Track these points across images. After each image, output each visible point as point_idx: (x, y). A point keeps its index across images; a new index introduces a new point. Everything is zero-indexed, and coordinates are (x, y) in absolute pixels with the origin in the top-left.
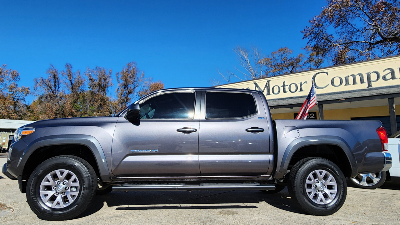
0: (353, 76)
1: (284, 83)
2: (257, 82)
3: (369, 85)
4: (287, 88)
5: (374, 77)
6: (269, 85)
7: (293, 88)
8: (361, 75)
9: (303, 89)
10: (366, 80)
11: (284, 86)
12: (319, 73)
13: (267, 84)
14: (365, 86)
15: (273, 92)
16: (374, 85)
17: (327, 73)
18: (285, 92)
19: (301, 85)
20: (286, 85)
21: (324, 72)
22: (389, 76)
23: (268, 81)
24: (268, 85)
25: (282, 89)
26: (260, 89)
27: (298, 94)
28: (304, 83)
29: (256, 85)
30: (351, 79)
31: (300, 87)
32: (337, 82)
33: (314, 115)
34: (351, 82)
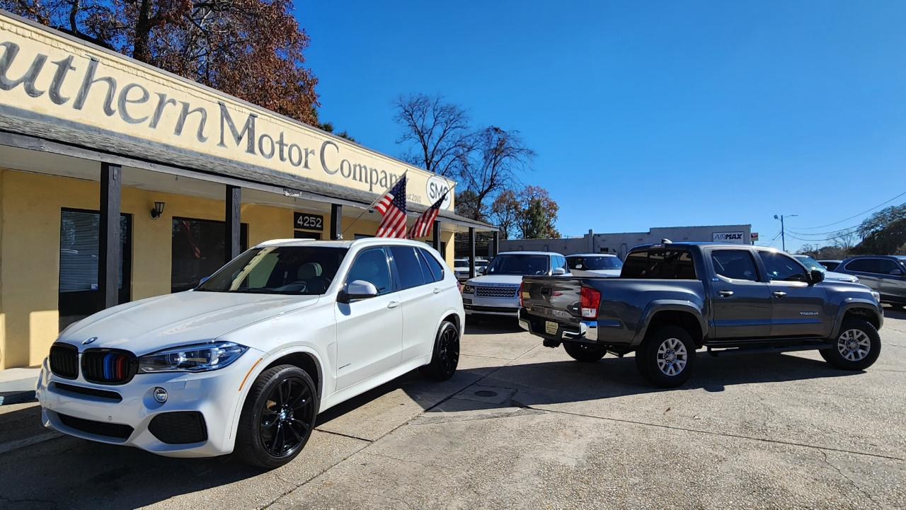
0: (360, 167)
1: (282, 136)
2: (226, 104)
3: (371, 189)
4: (286, 152)
5: (374, 177)
6: (253, 126)
7: (295, 155)
8: (365, 167)
9: (309, 164)
10: (369, 179)
11: (282, 143)
12: (327, 142)
13: (248, 120)
14: (368, 187)
15: (261, 150)
16: (375, 189)
17: (337, 148)
18: (281, 157)
19: (306, 154)
20: (285, 142)
21: (335, 145)
22: (384, 182)
23: (253, 116)
24: (250, 126)
25: (277, 148)
26: (232, 127)
27: (300, 171)
28: (311, 152)
29: (225, 115)
30: (358, 171)
31: (305, 158)
32: (346, 169)
33: (321, 221)
34: (358, 175)
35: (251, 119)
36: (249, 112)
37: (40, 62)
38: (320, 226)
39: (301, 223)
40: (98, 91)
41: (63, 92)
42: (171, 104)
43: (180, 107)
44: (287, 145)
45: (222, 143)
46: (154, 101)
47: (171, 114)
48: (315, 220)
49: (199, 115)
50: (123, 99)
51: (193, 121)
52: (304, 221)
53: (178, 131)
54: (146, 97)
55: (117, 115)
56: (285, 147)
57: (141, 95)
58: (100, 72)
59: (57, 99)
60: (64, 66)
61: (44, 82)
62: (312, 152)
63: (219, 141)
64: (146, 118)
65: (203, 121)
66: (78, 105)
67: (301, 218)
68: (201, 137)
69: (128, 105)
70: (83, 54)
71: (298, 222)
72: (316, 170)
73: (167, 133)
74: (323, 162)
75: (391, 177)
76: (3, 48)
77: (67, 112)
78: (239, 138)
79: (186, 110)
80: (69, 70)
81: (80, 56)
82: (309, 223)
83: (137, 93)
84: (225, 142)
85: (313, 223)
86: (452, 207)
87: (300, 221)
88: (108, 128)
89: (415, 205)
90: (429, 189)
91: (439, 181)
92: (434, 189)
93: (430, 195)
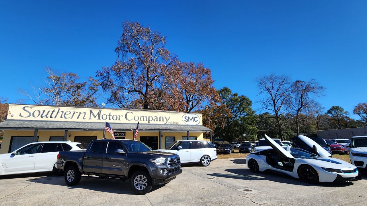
0: (143, 117)
1: (110, 114)
2: (92, 110)
3: (149, 122)
4: (111, 117)
5: (151, 119)
6: (100, 113)
7: (115, 118)
8: (146, 117)
9: (120, 119)
10: (148, 120)
11: (110, 115)
12: (128, 112)
13: (99, 112)
14: (147, 122)
15: (102, 118)
16: (151, 122)
17: (133, 113)
18: (110, 119)
19: (119, 117)
20: (111, 115)
22: (156, 120)
23: (100, 111)
24: (99, 113)
25: (108, 117)
26: (93, 115)
27: (117, 121)
29: (91, 112)
30: (142, 118)
31: (119, 118)
32: (136, 118)
33: (124, 134)
34: (142, 119)
36: (99, 110)
37: (49, 112)
39: (116, 135)
40: (60, 114)
41: (52, 116)
43: (79, 113)
45: (90, 119)
46: (72, 113)
47: (76, 115)
50: (65, 114)
51: (82, 115)
52: (117, 134)
53: (78, 118)
54: (70, 113)
55: (63, 118)
57: (69, 113)
58: (60, 110)
60: (53, 111)
61: (49, 115)
62: (122, 116)
63: (89, 118)
64: (70, 117)
66: (55, 118)
67: (116, 133)
68: (84, 118)
70: (57, 108)
71: (115, 135)
72: (123, 120)
73: (75, 119)
74: (126, 118)
75: (160, 118)
76: (43, 111)
77: (53, 119)
78: (95, 117)
79: (80, 113)
80: (54, 112)
81: (56, 109)
82: (119, 135)
83: (68, 113)
84: (91, 118)
85: (121, 135)
86: (201, 123)
87: (116, 134)
88: (61, 121)
89: (174, 125)
90: (184, 119)
91: (191, 115)
92: (188, 118)
93: (185, 121)
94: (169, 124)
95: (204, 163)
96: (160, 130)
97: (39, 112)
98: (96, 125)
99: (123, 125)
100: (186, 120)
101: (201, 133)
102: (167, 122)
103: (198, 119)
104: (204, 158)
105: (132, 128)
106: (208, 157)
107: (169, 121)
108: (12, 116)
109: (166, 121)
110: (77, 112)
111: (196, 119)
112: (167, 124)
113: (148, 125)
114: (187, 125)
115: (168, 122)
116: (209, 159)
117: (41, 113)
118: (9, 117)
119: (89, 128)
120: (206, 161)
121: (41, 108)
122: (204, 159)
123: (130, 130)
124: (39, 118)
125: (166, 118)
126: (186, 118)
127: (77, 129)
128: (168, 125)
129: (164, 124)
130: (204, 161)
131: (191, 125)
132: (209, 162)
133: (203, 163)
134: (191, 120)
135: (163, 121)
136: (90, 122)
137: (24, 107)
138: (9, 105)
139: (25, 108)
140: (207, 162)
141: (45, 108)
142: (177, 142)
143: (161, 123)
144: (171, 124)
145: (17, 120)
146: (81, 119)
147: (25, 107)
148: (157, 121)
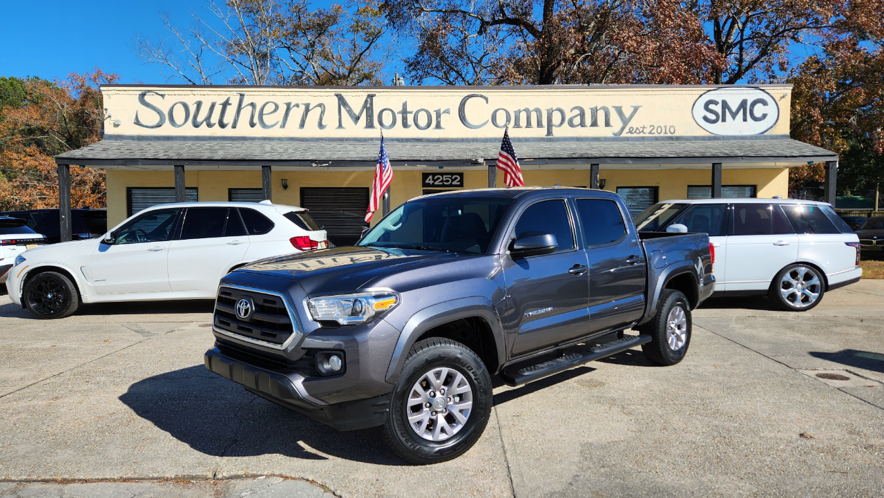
0: (527, 110)
1: (405, 105)
2: (343, 94)
3: (549, 132)
4: (410, 118)
5: (556, 118)
6: (372, 104)
7: (423, 120)
8: (538, 111)
9: (442, 125)
10: (545, 122)
11: (404, 112)
12: (472, 96)
13: (366, 101)
14: (542, 132)
15: (381, 123)
16: (557, 132)
17: (486, 99)
18: (405, 125)
19: (438, 116)
20: (408, 110)
21: (482, 96)
22: (577, 121)
23: (371, 97)
24: (368, 105)
25: (399, 117)
26: (350, 112)
27: (432, 133)
28: (444, 112)
29: (342, 101)
30: (523, 116)
31: (436, 120)
32: (501, 118)
33: (459, 178)
34: (523, 122)
35: (369, 100)
36: (367, 94)
37: (213, 106)
38: (459, 183)
39: (431, 182)
40: (246, 113)
41: (225, 121)
42: (296, 107)
43: (302, 108)
44: (411, 113)
45: (340, 126)
46: (283, 109)
47: (296, 114)
48: (451, 178)
49: (319, 110)
50: (261, 114)
51: (314, 116)
52: (435, 180)
53: (302, 125)
54: (277, 108)
55: (258, 126)
56: (409, 115)
57: (273, 107)
58: (246, 101)
59: (222, 125)
60: (226, 104)
61: (215, 119)
62: (447, 111)
63: (338, 125)
64: (278, 122)
65: (323, 112)
66: (234, 127)
67: (431, 177)
68: (321, 126)
69: (264, 117)
70: (235, 93)
71: (427, 181)
72: (452, 128)
73: (292, 130)
74: (462, 118)
75: (594, 111)
76: (195, 105)
77: (228, 132)
78: (357, 119)
79: (307, 110)
80: (228, 107)
81: (233, 95)
82: (442, 181)
83: (270, 108)
84: (343, 125)
85: (447, 181)
86: (784, 128)
87: (429, 180)
88: (253, 136)
89: (656, 139)
90: (700, 112)
91: (733, 96)
92: (718, 109)
93: (706, 119)
94: (635, 135)
95: (793, 297)
96: (594, 162)
97: (186, 106)
98: (360, 148)
99: (454, 145)
100: (712, 117)
101: (780, 170)
102: (623, 129)
103: (771, 110)
104: (794, 275)
105: (482, 154)
106: (812, 272)
107: (633, 123)
108: (116, 126)
109: (621, 125)
110: (297, 105)
111: (759, 110)
112: (624, 134)
113: (547, 145)
114: (716, 138)
115: (627, 130)
116: (816, 281)
117: (193, 109)
118: (109, 129)
119: (335, 157)
120: (798, 288)
121: (191, 97)
122: (794, 282)
123: (476, 163)
124: (188, 130)
125: (619, 110)
126: (711, 107)
127: (297, 163)
128: (627, 139)
129: (611, 135)
130: (791, 290)
131: (735, 138)
132: (814, 296)
133: (785, 297)
134: (734, 115)
135: (607, 124)
136: (341, 140)
137: (140, 92)
138: (102, 88)
139: (147, 98)
140: (808, 292)
141: (199, 93)
142: (666, 207)
143: (601, 131)
144: (642, 135)
145: (132, 138)
146: (311, 130)
147: (143, 95)
148: (582, 124)
